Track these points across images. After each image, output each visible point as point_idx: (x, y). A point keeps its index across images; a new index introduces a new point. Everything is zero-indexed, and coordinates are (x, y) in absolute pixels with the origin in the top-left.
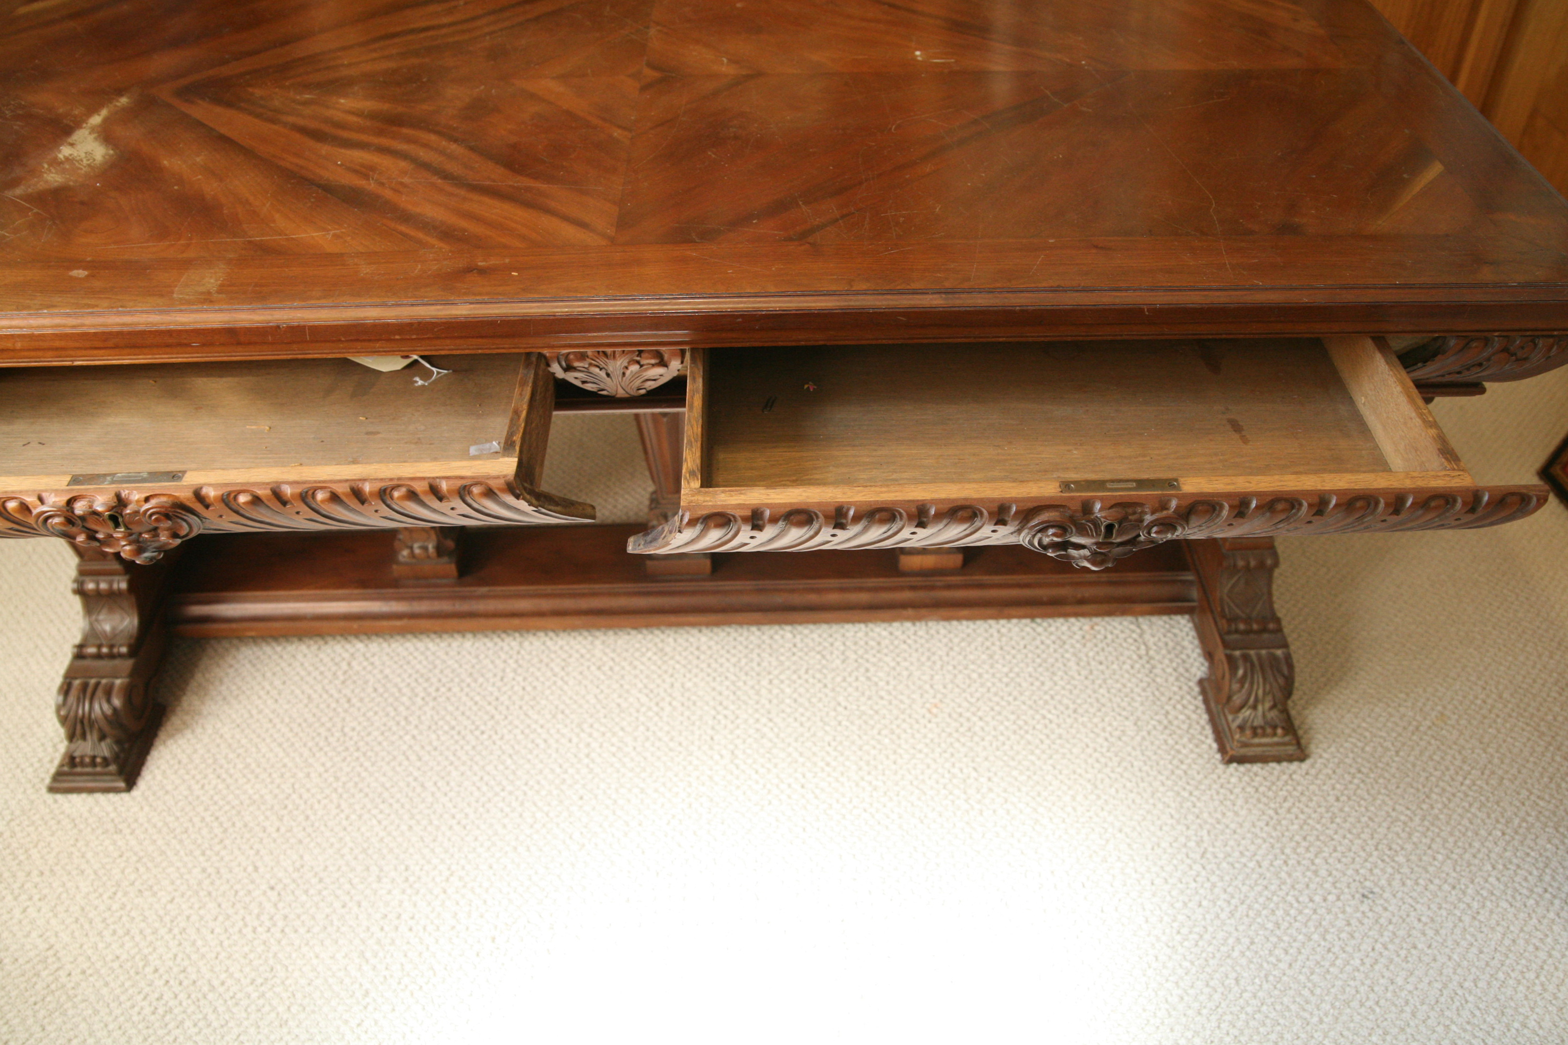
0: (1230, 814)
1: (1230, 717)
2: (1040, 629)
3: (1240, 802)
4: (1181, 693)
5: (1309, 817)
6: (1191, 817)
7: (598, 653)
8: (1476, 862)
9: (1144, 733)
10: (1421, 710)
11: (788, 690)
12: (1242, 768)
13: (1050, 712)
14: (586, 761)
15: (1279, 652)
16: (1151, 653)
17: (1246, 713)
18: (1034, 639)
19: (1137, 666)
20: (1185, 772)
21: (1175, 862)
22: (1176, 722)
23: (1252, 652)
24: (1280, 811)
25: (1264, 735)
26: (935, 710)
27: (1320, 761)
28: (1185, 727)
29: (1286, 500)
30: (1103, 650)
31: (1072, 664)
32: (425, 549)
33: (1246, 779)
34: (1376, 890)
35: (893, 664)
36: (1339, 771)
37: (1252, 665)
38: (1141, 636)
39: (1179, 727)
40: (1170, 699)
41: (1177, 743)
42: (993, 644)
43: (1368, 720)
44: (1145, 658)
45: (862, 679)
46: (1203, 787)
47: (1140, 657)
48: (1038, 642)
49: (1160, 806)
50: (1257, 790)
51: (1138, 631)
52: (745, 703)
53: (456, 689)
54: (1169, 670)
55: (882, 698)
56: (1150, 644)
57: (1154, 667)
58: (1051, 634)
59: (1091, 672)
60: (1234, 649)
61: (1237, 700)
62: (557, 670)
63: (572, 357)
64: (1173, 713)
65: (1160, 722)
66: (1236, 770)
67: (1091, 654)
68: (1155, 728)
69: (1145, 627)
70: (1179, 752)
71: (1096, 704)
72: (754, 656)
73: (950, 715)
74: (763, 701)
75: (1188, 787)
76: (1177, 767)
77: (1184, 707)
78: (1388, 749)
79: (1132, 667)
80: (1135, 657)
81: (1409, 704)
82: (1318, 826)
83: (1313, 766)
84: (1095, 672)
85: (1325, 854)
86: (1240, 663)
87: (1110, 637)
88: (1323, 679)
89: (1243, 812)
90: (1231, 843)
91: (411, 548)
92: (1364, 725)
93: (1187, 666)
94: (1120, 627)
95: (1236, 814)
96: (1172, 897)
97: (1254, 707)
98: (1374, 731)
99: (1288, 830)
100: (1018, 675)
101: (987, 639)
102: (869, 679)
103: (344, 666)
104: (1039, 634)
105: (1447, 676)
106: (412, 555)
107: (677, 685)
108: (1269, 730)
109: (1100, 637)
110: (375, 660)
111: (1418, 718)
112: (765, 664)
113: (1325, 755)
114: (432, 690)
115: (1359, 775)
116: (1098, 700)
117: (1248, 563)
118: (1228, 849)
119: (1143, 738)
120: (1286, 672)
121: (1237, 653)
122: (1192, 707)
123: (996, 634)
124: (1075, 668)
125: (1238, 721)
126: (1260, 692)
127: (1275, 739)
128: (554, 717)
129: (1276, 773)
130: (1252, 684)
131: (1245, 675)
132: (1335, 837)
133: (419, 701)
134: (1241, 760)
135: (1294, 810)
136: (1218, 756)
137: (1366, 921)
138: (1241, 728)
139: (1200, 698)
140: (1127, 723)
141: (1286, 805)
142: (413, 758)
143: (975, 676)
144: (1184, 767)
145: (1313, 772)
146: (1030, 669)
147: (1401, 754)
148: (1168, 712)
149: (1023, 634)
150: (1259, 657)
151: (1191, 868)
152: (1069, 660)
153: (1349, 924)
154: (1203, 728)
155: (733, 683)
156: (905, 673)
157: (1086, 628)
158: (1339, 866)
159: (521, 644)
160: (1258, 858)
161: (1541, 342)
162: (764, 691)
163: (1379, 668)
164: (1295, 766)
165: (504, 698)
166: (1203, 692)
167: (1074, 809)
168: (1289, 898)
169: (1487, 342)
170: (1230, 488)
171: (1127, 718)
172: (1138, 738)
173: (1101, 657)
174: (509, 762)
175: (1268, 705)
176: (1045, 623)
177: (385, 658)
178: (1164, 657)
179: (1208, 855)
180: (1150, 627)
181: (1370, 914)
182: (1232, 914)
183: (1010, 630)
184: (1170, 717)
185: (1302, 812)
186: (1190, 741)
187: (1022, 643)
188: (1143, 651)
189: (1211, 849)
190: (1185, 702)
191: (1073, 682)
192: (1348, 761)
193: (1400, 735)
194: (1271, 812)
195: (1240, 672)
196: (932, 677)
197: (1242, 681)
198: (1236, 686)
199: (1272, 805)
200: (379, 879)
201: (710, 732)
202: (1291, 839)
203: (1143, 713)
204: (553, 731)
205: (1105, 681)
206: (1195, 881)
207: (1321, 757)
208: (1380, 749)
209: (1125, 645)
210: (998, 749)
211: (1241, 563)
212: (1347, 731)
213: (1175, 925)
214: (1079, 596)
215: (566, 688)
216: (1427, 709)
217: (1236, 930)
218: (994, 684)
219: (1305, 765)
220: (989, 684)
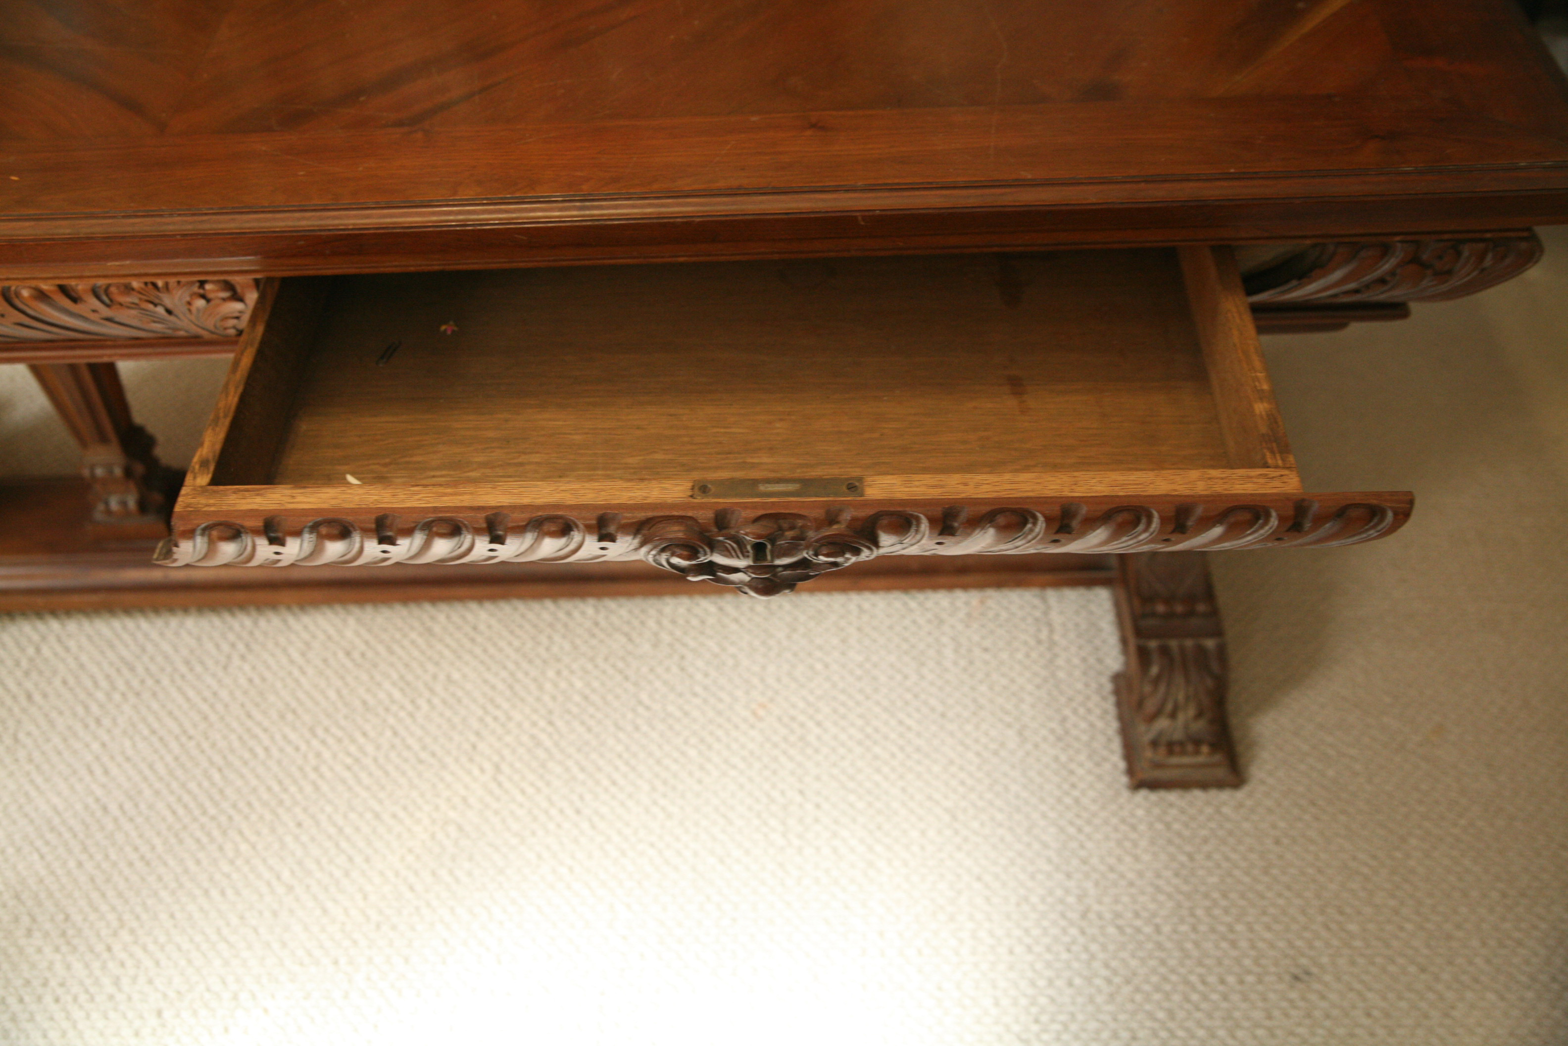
0: (1128, 859)
1: (1142, 728)
2: (913, 604)
3: (1143, 843)
4: (1087, 691)
5: (1236, 866)
6: (1075, 862)
7: (349, 634)
8: (1460, 934)
9: (1030, 746)
11: (579, 684)
12: (1154, 796)
13: (909, 716)
14: (313, 776)
15: (1210, 643)
16: (1056, 636)
17: (1163, 723)
18: (903, 617)
19: (1034, 655)
20: (1077, 801)
21: (1045, 923)
22: (1074, 732)
23: (1173, 644)
24: (1196, 857)
25: (1183, 753)
26: (761, 712)
27: (1261, 788)
28: (1085, 738)
29: (1013, 511)
30: (992, 632)
31: (949, 652)
32: (124, 504)
33: (1157, 810)
34: (1314, 970)
35: (716, 649)
36: (1285, 803)
37: (1172, 659)
38: (1046, 613)
39: (1077, 739)
40: (1071, 700)
41: (1071, 760)
42: (850, 624)
44: (1046, 644)
45: (675, 669)
46: (1097, 821)
47: (1039, 642)
48: (908, 621)
49: (1036, 846)
50: (1169, 827)
52: (523, 700)
53: (166, 682)
54: (1076, 661)
55: (695, 695)
56: (1056, 625)
57: (1056, 656)
58: (927, 610)
59: (971, 663)
60: (1149, 637)
61: (1150, 706)
62: (296, 655)
63: (113, 289)
64: (1073, 719)
65: (1052, 731)
66: (1146, 798)
67: (975, 638)
68: (1045, 739)
69: (1052, 602)
70: (1072, 772)
71: (971, 706)
72: (543, 639)
73: (780, 719)
74: (546, 698)
75: (1077, 821)
76: (1067, 794)
77: (1089, 711)
78: (1357, 774)
79: (1027, 656)
80: (1032, 642)
82: (1246, 879)
83: (1250, 795)
84: (977, 663)
85: (1250, 919)
86: (1156, 657)
87: (1003, 615)
89: (1147, 857)
90: (1125, 899)
91: (107, 503)
93: (1099, 656)
94: (1019, 602)
95: (1137, 859)
96: (1035, 971)
97: (1173, 716)
98: (1343, 747)
99: (1203, 883)
100: (875, 665)
101: (843, 617)
102: (683, 669)
103: (31, 651)
106: (109, 512)
107: (442, 677)
108: (1190, 748)
109: (991, 614)
110: (72, 644)
112: (555, 649)
113: (1271, 781)
114: (135, 683)
115: (1312, 809)
116: (975, 701)
118: (1119, 908)
119: (1028, 754)
120: (1218, 672)
121: (1153, 644)
122: (1098, 711)
123: (854, 611)
124: (952, 656)
125: (1152, 734)
126: (1181, 697)
127: (1201, 759)
128: (282, 717)
129: (1199, 803)
130: (1169, 685)
131: (1160, 674)
132: (1268, 894)
133: (117, 697)
134: (1153, 785)
135: (1216, 856)
136: (1125, 779)
137: (1293, 1013)
138: (1154, 744)
140: (1009, 732)
141: (1206, 848)
142: (98, 771)
143: (819, 666)
144: (1076, 793)
145: (1249, 803)
146: (893, 658)
147: (1376, 780)
148: (1065, 718)
150: (1182, 649)
151: (1064, 931)
152: (945, 646)
153: (1270, 1017)
154: (1109, 740)
155: (512, 674)
156: (730, 662)
157: (975, 602)
158: (1268, 935)
159: (256, 623)
160: (1158, 920)
161: (1466, 251)
162: (548, 686)
164: (1225, 795)
165: (224, 694)
166: (1117, 692)
167: (923, 848)
168: (1193, 978)
169: (1385, 250)
170: (934, 493)
171: (1009, 726)
172: (1021, 753)
173: (988, 642)
174: (217, 777)
175: (1190, 713)
176: (920, 596)
177: (84, 641)
178: (1071, 642)
179: (1092, 916)
180: (1060, 602)
181: (1301, 1004)
182: (1112, 997)
183: (874, 606)
184: (1067, 725)
185: (1227, 859)
186: (1090, 757)
187: (888, 622)
188: (1044, 635)
189: (1096, 907)
190: (1090, 705)
191: (946, 676)
192: (1299, 788)
193: (1377, 754)
194: (1183, 858)
195: (1154, 670)
196: (764, 668)
197: (1156, 681)
198: (1147, 688)
199: (1187, 848)
200: (29, 933)
201: (473, 738)
202: (1207, 896)
203: (1033, 718)
204: (278, 737)
205: (988, 674)
206: (1069, 950)
207: (1263, 782)
208: (1346, 773)
209: (1022, 625)
210: (834, 765)
212: (1304, 748)
213: (1034, 1010)
215: (303, 680)
216: (1421, 718)
217: (1115, 1019)
218: (842, 678)
219: (1240, 795)
220: (836, 678)
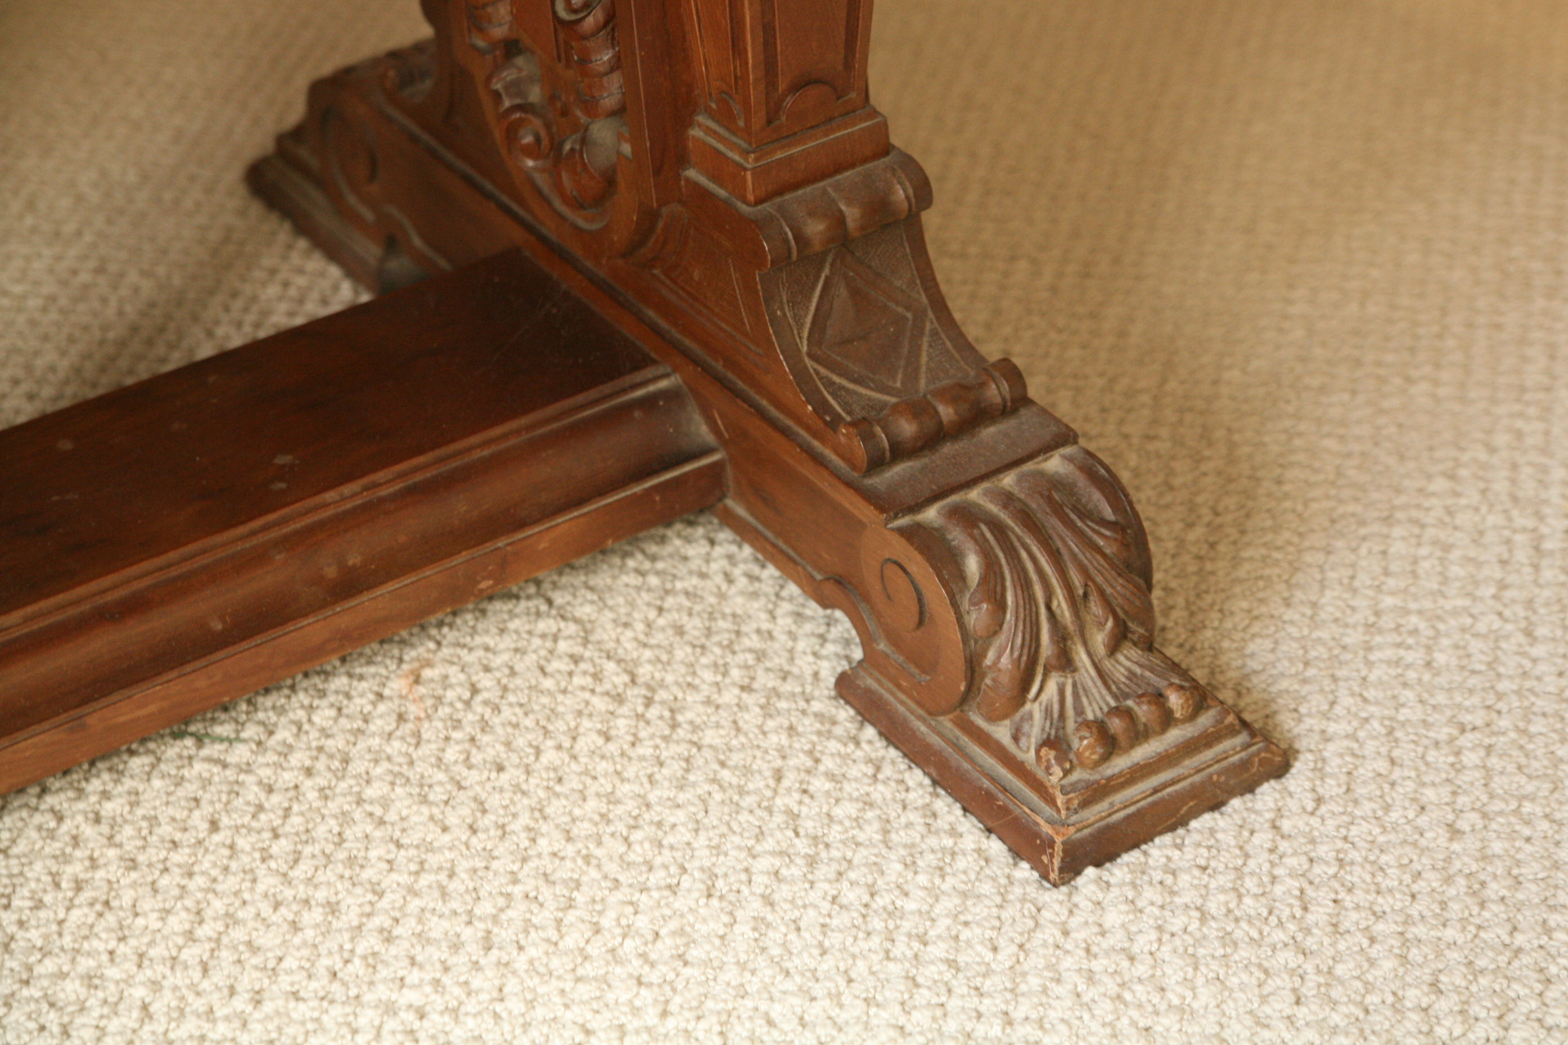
1: (1002, 732)
2: (240, 753)
3: (1173, 972)
4: (802, 744)
5: (1408, 920)
9: (756, 906)
10: (1515, 499)
12: (1119, 871)
13: (400, 983)
15: (1059, 463)
16: (644, 671)
19: (622, 725)
20: (952, 964)
22: (835, 833)
23: (977, 494)
24: (1310, 943)
25: (1139, 735)
27: (1330, 750)
28: (871, 832)
30: (485, 726)
31: (402, 808)
33: (1150, 893)
36: (1404, 752)
37: (999, 529)
38: (585, 638)
39: (853, 843)
40: (778, 776)
41: (872, 891)
42: (93, 863)
43: (1391, 583)
44: (635, 695)
46: (1034, 982)
47: (619, 699)
48: (253, 792)
50: (1204, 916)
51: (572, 628)
54: (729, 696)
56: (628, 646)
57: (674, 708)
58: (287, 750)
59: (480, 805)
60: (917, 506)
61: (1000, 660)
64: (810, 809)
65: (783, 854)
66: (1105, 885)
67: (452, 754)
68: (777, 877)
69: (585, 611)
70: (894, 913)
71: (546, 893)
75: (986, 1005)
76: (917, 960)
77: (835, 777)
78: (1497, 638)
79: (607, 736)
80: (600, 704)
81: (1472, 496)
82: (1450, 934)
83: (1319, 771)
84: (494, 801)
86: (956, 535)
87: (485, 681)
88: (1198, 532)
89: (1206, 996)
92: (1388, 601)
93: (779, 661)
94: (507, 642)
97: (1065, 662)
98: (1427, 604)
99: (1369, 987)
100: (230, 919)
101: (64, 858)
104: (247, 768)
105: (1522, 389)
108: (1143, 715)
109: (454, 694)
111: (1521, 520)
113: (1335, 727)
115: (1467, 740)
116: (546, 878)
117: (840, 220)
119: (759, 924)
120: (1108, 514)
121: (931, 514)
123: (88, 831)
124: (419, 815)
125: (1036, 729)
126: (1060, 603)
127: (1175, 735)
129: (1227, 839)
130: (1024, 584)
131: (990, 565)
132: (1520, 939)
134: (1104, 846)
135: (1350, 919)
136: (1024, 871)
138: (1054, 746)
139: (870, 732)
140: (680, 903)
141: (1317, 916)
144: (938, 950)
145: (1331, 788)
146: (267, 882)
147: (1541, 631)
148: (793, 816)
149: (190, 789)
150: (1005, 499)
152: (386, 803)
157: (397, 685)
163: (1331, 444)
164: (1268, 792)
166: (869, 712)
171: (672, 889)
172: (744, 929)
173: (492, 748)
175: (1099, 639)
178: (691, 668)
180: (602, 604)
183: (135, 799)
184: (808, 825)
185: (1379, 916)
186: (910, 865)
187: (199, 820)
188: (614, 676)
190: (828, 763)
191: (433, 860)
192: (1409, 714)
193: (1503, 586)
194: (1288, 957)
195: (973, 565)
197: (989, 588)
199: (1279, 936)
202: (1397, 1007)
203: (717, 849)
205: (540, 812)
207: (1326, 738)
208: (1475, 646)
209: (548, 683)
211: (816, 229)
212: (1354, 637)
214: (331, 572)
216: (1528, 488)
218: (156, 986)
219: (1298, 780)
220: (139, 992)
